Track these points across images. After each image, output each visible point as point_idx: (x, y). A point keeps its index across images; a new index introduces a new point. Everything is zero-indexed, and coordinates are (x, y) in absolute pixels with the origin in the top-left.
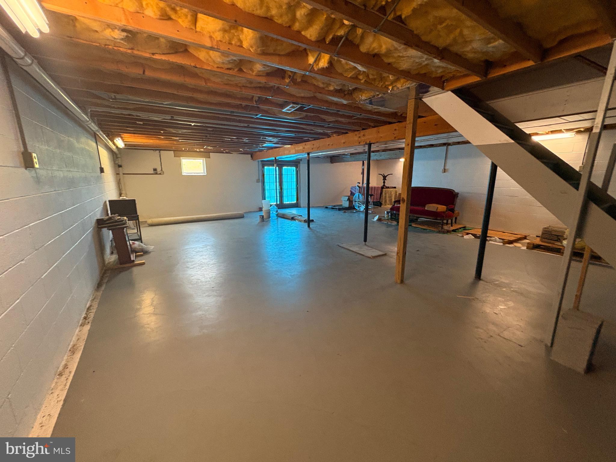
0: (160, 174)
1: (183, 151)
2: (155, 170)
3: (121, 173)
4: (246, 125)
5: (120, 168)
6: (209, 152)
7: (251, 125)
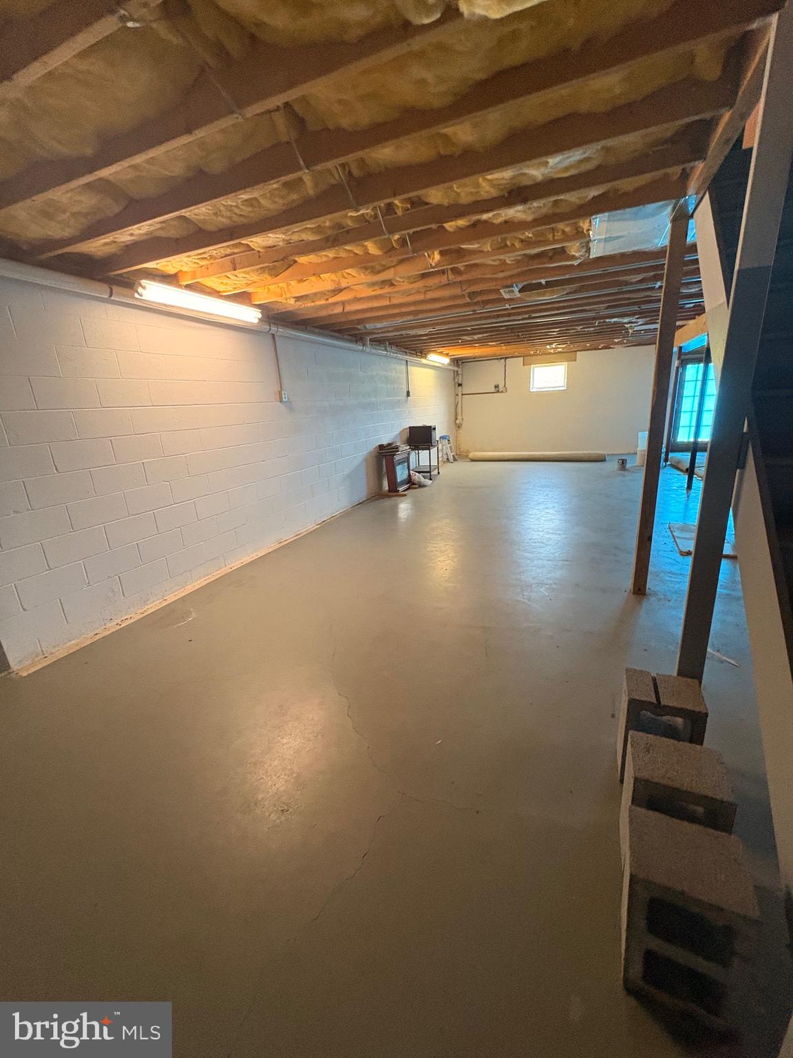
0: (502, 392)
1: (533, 355)
2: (496, 387)
3: (460, 394)
4: (527, 316)
5: (460, 387)
6: (576, 351)
7: (534, 315)
